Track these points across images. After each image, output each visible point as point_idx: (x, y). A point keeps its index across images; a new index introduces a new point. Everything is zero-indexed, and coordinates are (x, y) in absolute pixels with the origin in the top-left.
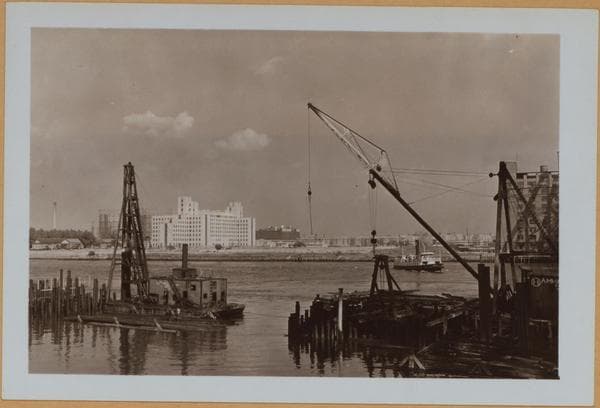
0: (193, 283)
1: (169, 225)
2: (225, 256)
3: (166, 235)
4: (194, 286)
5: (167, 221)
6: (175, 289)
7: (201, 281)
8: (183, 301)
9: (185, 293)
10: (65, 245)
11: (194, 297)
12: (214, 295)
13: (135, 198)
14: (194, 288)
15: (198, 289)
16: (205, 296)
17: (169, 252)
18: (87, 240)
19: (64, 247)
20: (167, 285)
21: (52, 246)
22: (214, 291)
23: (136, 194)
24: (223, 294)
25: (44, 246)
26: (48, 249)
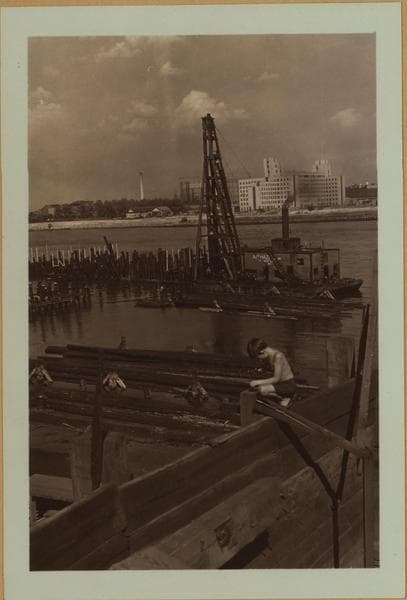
0: (300, 256)
1: (257, 188)
2: (318, 216)
3: (254, 198)
4: (302, 260)
5: (255, 185)
6: (277, 263)
7: (311, 254)
8: (289, 278)
9: (290, 269)
10: (156, 213)
11: (301, 272)
12: (326, 269)
13: (218, 157)
14: (302, 262)
15: (307, 263)
16: (316, 270)
17: (259, 215)
18: (176, 206)
19: (155, 214)
20: (266, 258)
21: (144, 215)
22: (326, 264)
23: (218, 151)
24: (336, 267)
25: (137, 215)
26: (141, 217)
